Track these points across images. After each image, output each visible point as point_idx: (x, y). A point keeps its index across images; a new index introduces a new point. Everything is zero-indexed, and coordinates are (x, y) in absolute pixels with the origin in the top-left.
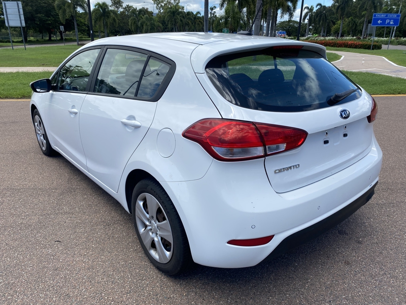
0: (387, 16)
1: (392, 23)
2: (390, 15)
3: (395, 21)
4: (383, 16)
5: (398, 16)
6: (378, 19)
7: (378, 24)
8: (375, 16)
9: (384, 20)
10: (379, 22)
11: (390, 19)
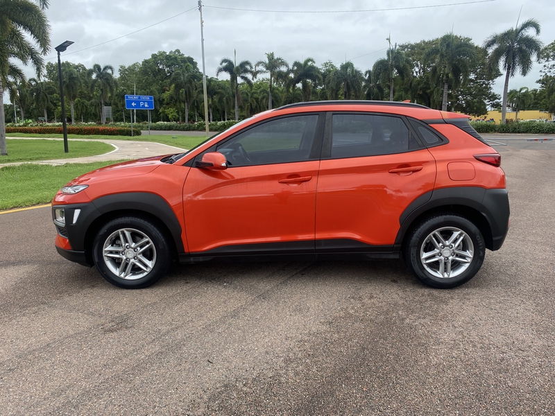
0: (139, 98)
1: (146, 106)
2: (143, 97)
3: (149, 103)
4: (136, 97)
5: (151, 98)
6: (132, 101)
7: (132, 107)
8: (127, 98)
9: (138, 102)
10: (133, 104)
11: (144, 102)
